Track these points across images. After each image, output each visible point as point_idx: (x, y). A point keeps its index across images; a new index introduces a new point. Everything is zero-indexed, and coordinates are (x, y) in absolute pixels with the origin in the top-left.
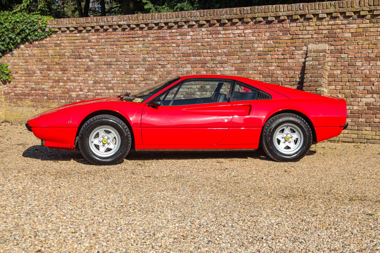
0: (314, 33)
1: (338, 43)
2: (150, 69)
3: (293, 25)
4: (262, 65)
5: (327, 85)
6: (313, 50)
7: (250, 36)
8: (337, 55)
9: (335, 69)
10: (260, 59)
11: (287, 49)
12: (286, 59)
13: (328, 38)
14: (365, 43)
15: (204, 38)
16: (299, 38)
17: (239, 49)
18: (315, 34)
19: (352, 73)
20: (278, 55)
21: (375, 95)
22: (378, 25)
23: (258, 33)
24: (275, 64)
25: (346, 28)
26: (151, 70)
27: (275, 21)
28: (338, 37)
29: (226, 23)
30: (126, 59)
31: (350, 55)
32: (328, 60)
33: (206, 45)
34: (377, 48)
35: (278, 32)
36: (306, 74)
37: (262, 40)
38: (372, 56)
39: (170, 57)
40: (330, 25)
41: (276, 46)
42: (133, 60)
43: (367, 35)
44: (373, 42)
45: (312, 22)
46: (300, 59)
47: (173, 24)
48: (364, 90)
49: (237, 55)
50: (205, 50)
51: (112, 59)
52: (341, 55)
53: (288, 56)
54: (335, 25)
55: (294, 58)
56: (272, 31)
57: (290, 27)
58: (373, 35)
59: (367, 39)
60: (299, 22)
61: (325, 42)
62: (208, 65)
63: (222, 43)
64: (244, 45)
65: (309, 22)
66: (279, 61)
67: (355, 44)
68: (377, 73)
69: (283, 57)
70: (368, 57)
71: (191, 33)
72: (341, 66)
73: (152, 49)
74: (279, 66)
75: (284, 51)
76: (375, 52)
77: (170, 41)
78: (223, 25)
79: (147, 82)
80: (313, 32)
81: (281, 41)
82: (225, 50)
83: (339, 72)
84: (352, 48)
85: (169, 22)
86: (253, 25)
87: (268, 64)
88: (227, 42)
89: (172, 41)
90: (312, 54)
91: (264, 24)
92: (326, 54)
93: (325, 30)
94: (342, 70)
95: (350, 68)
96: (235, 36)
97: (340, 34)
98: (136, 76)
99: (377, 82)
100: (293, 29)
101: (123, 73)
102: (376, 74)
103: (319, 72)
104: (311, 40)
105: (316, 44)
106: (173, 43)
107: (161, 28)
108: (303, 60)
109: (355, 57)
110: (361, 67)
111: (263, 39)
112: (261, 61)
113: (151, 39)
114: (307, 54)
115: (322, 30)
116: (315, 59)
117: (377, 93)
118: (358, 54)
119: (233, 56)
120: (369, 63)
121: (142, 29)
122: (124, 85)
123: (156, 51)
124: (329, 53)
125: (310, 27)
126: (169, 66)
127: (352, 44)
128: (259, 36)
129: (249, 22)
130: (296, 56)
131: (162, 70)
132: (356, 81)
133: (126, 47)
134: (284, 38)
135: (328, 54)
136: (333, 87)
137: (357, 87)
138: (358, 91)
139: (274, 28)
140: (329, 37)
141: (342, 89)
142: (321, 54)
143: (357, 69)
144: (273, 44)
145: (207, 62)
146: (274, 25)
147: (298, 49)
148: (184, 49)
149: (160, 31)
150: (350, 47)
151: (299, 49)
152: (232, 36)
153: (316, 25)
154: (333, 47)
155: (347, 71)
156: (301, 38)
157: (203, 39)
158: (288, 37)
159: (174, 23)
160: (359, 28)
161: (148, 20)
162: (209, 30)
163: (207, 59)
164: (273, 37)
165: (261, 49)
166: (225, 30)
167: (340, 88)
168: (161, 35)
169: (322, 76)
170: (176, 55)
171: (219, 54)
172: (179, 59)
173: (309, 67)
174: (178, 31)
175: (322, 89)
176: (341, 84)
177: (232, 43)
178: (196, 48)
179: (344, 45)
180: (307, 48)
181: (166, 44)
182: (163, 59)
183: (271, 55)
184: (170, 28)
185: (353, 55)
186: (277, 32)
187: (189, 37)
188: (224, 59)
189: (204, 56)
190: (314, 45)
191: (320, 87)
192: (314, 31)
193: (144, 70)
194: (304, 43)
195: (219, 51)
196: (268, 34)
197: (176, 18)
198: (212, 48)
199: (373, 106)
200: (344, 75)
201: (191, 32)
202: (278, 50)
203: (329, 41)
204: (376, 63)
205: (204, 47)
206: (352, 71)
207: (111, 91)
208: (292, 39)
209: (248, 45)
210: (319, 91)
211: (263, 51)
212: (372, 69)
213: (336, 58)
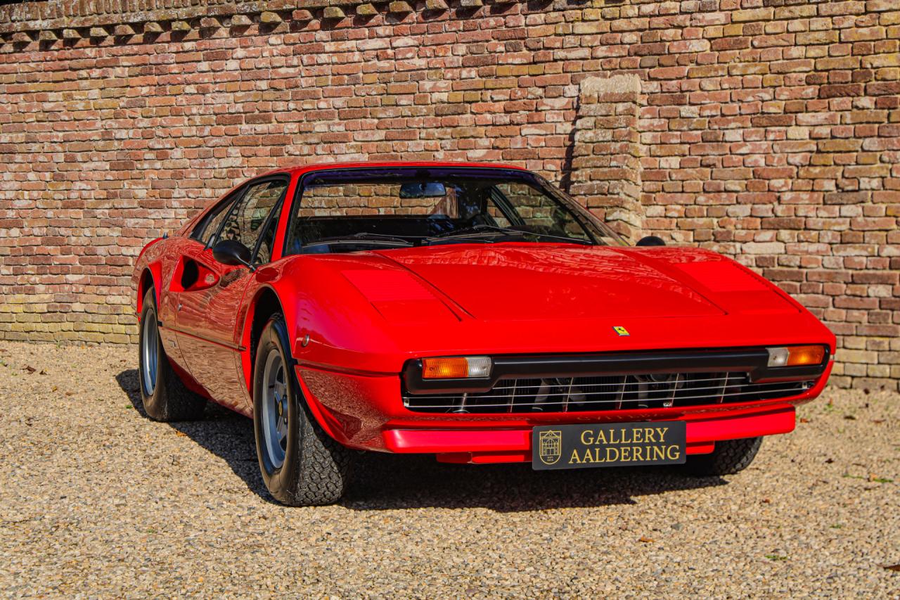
0: (597, 43)
1: (671, 72)
2: (124, 164)
3: (535, 20)
4: (448, 144)
5: (640, 202)
6: (596, 95)
7: (409, 55)
8: (668, 110)
9: (663, 152)
10: (442, 127)
11: (519, 93)
12: (518, 124)
13: (639, 59)
14: (752, 70)
15: (278, 65)
16: (555, 60)
17: (379, 97)
18: (602, 44)
19: (714, 165)
20: (494, 113)
21: (784, 234)
22: (790, 11)
23: (434, 47)
24: (485, 142)
25: (694, 23)
26: (128, 166)
27: (481, 9)
28: (669, 53)
29: (339, 20)
30: (55, 133)
31: (707, 108)
32: (643, 127)
33: (283, 87)
34: (788, 84)
35: (493, 41)
36: (576, 169)
37: (446, 68)
38: (772, 110)
39: (181, 126)
40: (644, 16)
41: (487, 86)
42: (73, 138)
43: (756, 43)
44: (776, 65)
45: (592, 7)
46: (558, 125)
47: (186, 26)
48: (751, 216)
49: (374, 114)
50: (281, 103)
51: (14, 135)
52: (682, 108)
53: (521, 116)
54: (659, 15)
55: (540, 122)
56: (475, 38)
57: (526, 25)
58: (775, 42)
59: (757, 57)
60: (554, 10)
61: (633, 70)
62: (290, 148)
63: (327, 80)
64: (391, 84)
65: (581, 9)
66: (497, 131)
67: (720, 73)
68: (789, 164)
69: (507, 119)
70: (763, 113)
71: (240, 53)
72: (682, 143)
73: (128, 102)
74: (498, 148)
75: (511, 100)
76: (782, 97)
77: (179, 79)
78: (330, 24)
79: (117, 203)
80: (594, 40)
81: (500, 71)
82: (339, 102)
83: (675, 162)
84: (711, 87)
85: (174, 20)
86: (418, 23)
87: (465, 141)
88: (345, 77)
89: (185, 76)
90: (593, 106)
91: (451, 20)
92: (633, 106)
93: (631, 31)
94: (684, 156)
95: (708, 149)
96: (367, 57)
97: (675, 43)
98: (84, 186)
99: (792, 190)
100: (534, 32)
101: (48, 176)
102: (786, 166)
103: (613, 163)
104: (590, 64)
105: (605, 76)
106: (188, 84)
107: (151, 38)
108: (568, 128)
109: (723, 115)
110: (741, 146)
111: (448, 65)
112: (445, 133)
113: (123, 72)
114: (577, 109)
115: (622, 32)
116: (604, 123)
117: (792, 225)
118: (731, 105)
119: (363, 120)
120: (766, 131)
121: (97, 41)
122: (50, 214)
123: (139, 110)
124: (645, 103)
125: (585, 24)
126: (177, 153)
127: (713, 74)
128: (436, 56)
129: (406, 14)
130: (548, 116)
131: (158, 165)
132: (726, 191)
133: (55, 99)
134: (510, 61)
135: (641, 105)
136: (658, 210)
137: (730, 209)
138: (733, 220)
139: (479, 31)
140: (643, 53)
141: (686, 217)
142: (621, 107)
143: (728, 152)
144: (478, 78)
145: (288, 139)
146: (480, 20)
147: (551, 94)
148: (222, 101)
149: (149, 47)
150: (707, 84)
151: (555, 94)
152: (357, 56)
153: (603, 17)
154: (655, 84)
155: (700, 158)
156: (561, 60)
157: (273, 68)
158: (521, 57)
159: (188, 21)
160: (733, 23)
161: (112, 15)
162: (292, 41)
163: (287, 131)
164: (479, 59)
165: (444, 96)
166: (337, 40)
167: (679, 211)
168: (152, 59)
169: (623, 177)
170: (198, 120)
171: (320, 115)
172: (207, 131)
173: (585, 149)
174: (199, 45)
175: (624, 216)
176: (682, 198)
177: (358, 78)
178: (256, 96)
179: (688, 78)
180: (580, 90)
181: (168, 87)
182: (159, 132)
183: (472, 113)
184: (179, 36)
185: (716, 108)
186: (487, 41)
187: (232, 65)
188: (336, 128)
189: (278, 122)
190: (599, 79)
191: (618, 209)
192: (599, 36)
193: (108, 167)
194: (569, 75)
195: (323, 105)
196: (462, 49)
197: (193, 5)
198: (299, 97)
199: (780, 268)
200: (690, 171)
201: (239, 49)
202: (492, 98)
203: (643, 65)
204: (786, 132)
205: (278, 93)
206: (713, 155)
207: (15, 232)
208: (535, 63)
209: (406, 83)
210: (615, 223)
211: (449, 103)
212: (775, 153)
213: (664, 118)
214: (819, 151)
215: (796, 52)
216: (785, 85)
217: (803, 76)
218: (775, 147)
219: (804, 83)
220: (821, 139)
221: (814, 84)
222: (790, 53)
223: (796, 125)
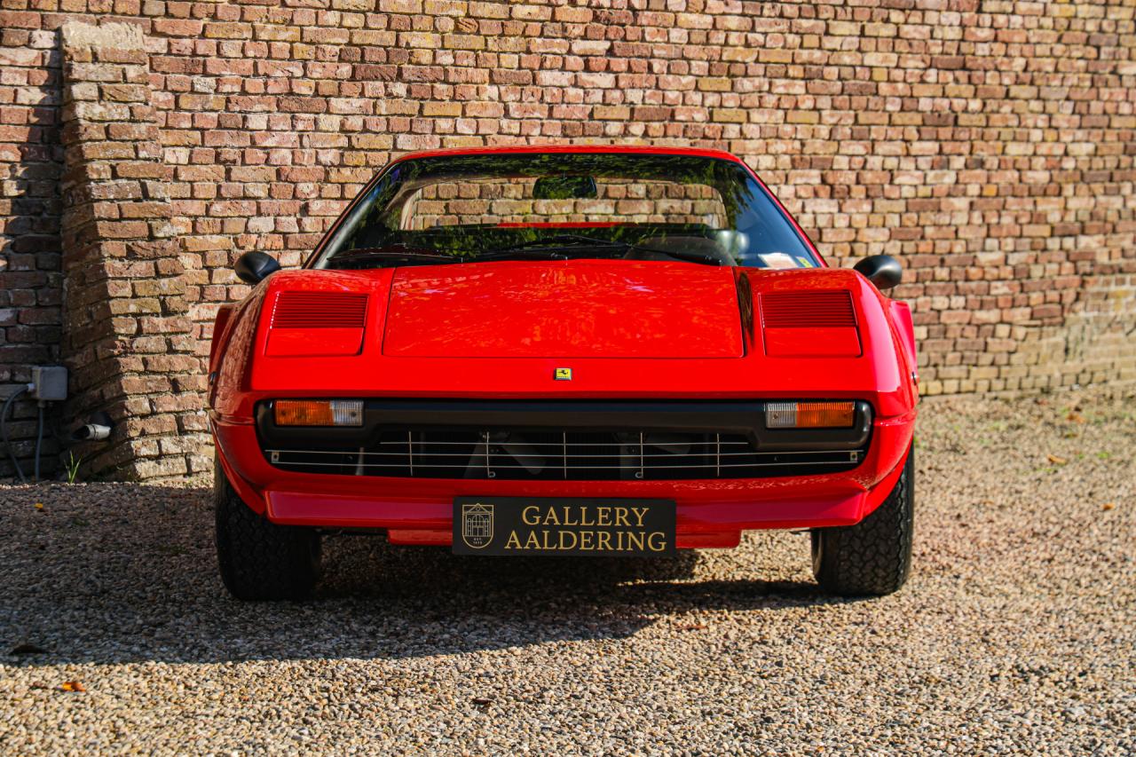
1: (184, 27)
6: (89, 50)
8: (178, 81)
9: (171, 141)
14: (284, 35)
19: (234, 162)
31: (227, 82)
34: (321, 58)
38: (305, 91)
44: (310, 32)
46: (21, 91)
48: (274, 232)
52: (195, 78)
59: (289, 17)
61: (132, 18)
67: (245, 35)
68: (318, 162)
70: (291, 93)
72: (193, 129)
76: (315, 75)
83: (183, 155)
84: (233, 54)
94: (195, 146)
95: (226, 138)
99: (320, 197)
102: (314, 166)
103: (142, 154)
104: (72, 2)
105: (91, 22)
108: (37, 96)
109: (244, 92)
110: (267, 137)
116: (115, 93)
118: (255, 79)
120: (293, 118)
124: (147, 67)
127: (236, 35)
130: (5, 75)
132: (245, 198)
137: (250, 223)
138: (254, 237)
141: (195, 232)
147: (11, 40)
150: (226, 48)
151: (18, 42)
154: (164, 41)
155: (214, 151)
167: (187, 226)
173: (98, 131)
179: (203, 36)
180: (59, 38)
185: (237, 82)
190: (86, 26)
194: (40, 13)
200: (204, 168)
203: (147, 12)
204: (316, 121)
206: (231, 144)
212: (302, 147)
213: (173, 92)
214: (351, 148)
215: (332, 18)
216: (317, 59)
217: (337, 49)
218: (305, 140)
219: (336, 59)
220: (353, 131)
221: (349, 61)
222: (325, 18)
223: (328, 112)
